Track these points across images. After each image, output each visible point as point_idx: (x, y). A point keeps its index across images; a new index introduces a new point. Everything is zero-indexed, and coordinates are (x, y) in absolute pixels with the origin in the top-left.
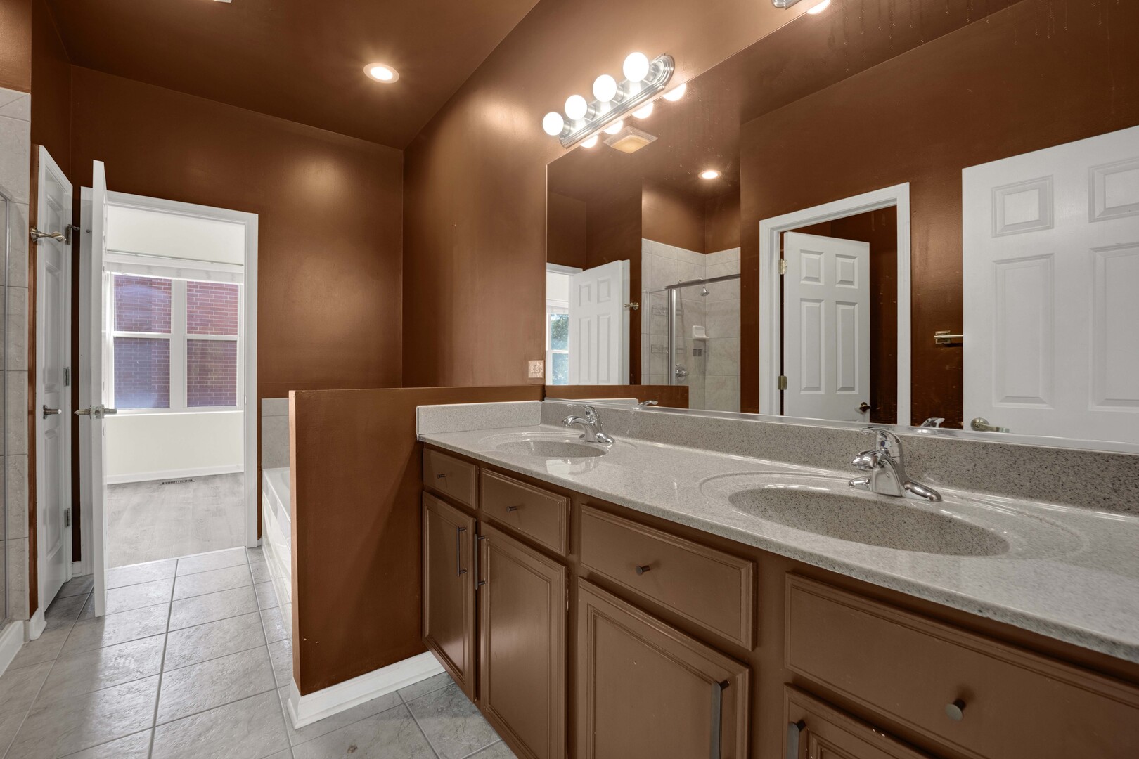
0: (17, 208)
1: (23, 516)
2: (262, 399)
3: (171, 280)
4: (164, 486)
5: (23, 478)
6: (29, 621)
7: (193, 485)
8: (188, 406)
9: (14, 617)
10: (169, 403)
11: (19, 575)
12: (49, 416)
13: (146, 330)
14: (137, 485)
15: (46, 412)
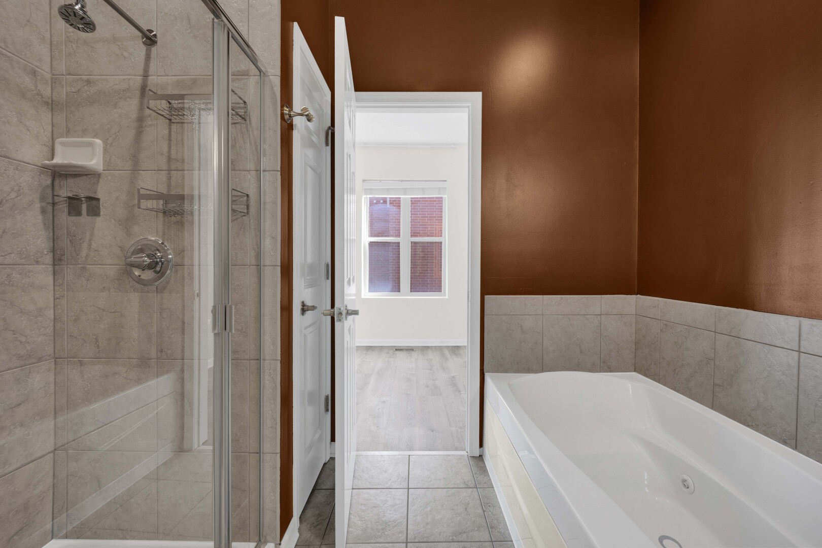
0: (270, 81)
1: (276, 428)
2: (485, 296)
3: (400, 198)
4: (397, 352)
5: (276, 386)
6: (280, 544)
7: (415, 355)
8: (411, 291)
9: (268, 538)
10: (399, 289)
11: (272, 494)
12: (307, 312)
13: (386, 236)
14: (381, 348)
15: (304, 309)
